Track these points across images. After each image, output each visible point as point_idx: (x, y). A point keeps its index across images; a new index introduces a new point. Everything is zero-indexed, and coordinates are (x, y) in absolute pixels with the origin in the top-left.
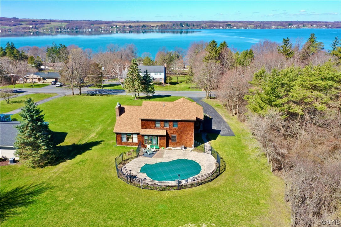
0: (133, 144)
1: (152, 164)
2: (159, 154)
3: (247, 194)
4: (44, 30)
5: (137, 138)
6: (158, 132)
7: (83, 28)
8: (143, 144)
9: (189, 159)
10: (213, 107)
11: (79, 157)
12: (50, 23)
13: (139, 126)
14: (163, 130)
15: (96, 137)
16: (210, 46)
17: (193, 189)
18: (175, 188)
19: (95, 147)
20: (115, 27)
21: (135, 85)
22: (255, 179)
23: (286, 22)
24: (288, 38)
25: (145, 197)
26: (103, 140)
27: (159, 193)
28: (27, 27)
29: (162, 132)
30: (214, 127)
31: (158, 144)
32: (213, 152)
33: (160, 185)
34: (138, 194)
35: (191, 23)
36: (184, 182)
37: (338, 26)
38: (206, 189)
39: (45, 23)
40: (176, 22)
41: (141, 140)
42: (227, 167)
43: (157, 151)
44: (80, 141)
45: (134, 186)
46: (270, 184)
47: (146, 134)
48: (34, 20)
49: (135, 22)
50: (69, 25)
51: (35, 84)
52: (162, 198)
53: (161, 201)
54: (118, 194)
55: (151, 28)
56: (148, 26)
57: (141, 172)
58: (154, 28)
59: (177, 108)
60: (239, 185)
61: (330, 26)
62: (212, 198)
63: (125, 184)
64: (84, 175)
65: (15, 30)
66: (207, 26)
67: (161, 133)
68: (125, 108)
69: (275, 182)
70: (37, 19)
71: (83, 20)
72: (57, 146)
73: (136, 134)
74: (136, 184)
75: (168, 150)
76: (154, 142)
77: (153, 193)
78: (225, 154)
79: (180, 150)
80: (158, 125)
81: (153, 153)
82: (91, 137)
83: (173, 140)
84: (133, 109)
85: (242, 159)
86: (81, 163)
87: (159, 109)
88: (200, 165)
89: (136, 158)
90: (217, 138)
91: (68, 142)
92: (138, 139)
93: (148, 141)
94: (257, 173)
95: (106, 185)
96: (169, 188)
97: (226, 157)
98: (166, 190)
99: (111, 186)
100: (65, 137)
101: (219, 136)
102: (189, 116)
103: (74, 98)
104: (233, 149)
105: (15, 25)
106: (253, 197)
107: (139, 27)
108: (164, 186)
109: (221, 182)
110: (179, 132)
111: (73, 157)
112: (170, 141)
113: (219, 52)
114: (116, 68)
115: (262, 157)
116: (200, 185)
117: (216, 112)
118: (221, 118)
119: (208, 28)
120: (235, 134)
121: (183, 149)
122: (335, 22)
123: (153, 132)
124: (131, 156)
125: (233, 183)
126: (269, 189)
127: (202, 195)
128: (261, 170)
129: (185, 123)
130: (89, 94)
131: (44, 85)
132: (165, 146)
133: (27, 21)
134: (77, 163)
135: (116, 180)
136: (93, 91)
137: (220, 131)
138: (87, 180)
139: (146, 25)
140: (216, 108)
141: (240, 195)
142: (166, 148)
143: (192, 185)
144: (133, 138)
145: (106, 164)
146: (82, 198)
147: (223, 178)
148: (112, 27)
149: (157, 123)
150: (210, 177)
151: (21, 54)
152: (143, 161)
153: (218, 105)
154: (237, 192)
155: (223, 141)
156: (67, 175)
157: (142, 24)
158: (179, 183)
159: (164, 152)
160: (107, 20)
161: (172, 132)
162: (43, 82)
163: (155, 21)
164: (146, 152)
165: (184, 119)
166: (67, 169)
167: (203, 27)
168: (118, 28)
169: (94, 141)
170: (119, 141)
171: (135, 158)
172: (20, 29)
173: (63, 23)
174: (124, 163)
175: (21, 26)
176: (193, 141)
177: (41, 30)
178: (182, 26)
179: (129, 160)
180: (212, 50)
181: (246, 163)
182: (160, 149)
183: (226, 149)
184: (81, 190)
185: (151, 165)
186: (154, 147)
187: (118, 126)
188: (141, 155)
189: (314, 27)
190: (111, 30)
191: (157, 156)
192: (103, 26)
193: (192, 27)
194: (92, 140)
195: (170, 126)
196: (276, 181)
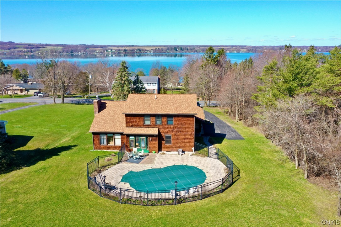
0: (115, 147)
1: (138, 171)
2: (148, 159)
3: (279, 210)
4: (40, 54)
5: (120, 140)
6: (148, 131)
7: (79, 52)
8: (128, 148)
9: (189, 165)
10: (213, 114)
11: (41, 164)
12: (46, 46)
13: (123, 124)
14: (154, 128)
15: (70, 142)
16: (208, 53)
17: (197, 203)
18: (171, 202)
19: (65, 152)
20: (110, 50)
21: (125, 90)
22: (285, 188)
23: (278, 47)
24: (290, 45)
25: (124, 216)
26: (78, 144)
27: (146, 209)
28: (22, 51)
29: (153, 131)
30: (217, 131)
31: (147, 147)
32: (220, 156)
33: (147, 199)
34: (113, 212)
35: (185, 47)
36: (183, 193)
37: (327, 50)
38: (216, 203)
39: (41, 47)
40: (170, 46)
41: (125, 142)
42: (242, 174)
43: (146, 156)
44: (47, 146)
45: (109, 200)
46: (310, 195)
47: (132, 133)
48: (30, 44)
49: (130, 46)
50: (65, 48)
51: (16, 95)
52: (150, 216)
53: (149, 221)
54: (83, 212)
55: (146, 52)
56: (143, 50)
57: (122, 181)
58: (148, 52)
59: (172, 101)
60: (264, 197)
61: (320, 50)
62: (227, 216)
63: (97, 198)
64: (40, 185)
65: (10, 54)
66: (201, 50)
67: (151, 131)
68: (107, 103)
69: (315, 193)
70: (33, 43)
71: (79, 45)
72: (15, 150)
73: (120, 135)
74: (113, 197)
75: (160, 155)
76: (143, 145)
77: (137, 210)
78: (236, 158)
79: (176, 154)
80: (147, 122)
81: (141, 158)
82: (64, 141)
83: (167, 142)
84: (116, 105)
85: (260, 164)
86: (41, 171)
87: (149, 102)
88: (204, 172)
89: (118, 165)
90: (223, 142)
91: (31, 146)
92: (122, 141)
93: (134, 144)
94: (285, 181)
95: (68, 199)
96: (161, 202)
97: (238, 162)
98: (156, 205)
99: (75, 200)
100: (29, 140)
101: (225, 139)
102: (187, 110)
103: (55, 106)
104: (246, 153)
105: (11, 49)
106: (290, 214)
107: (134, 50)
108: (154, 199)
109: (237, 193)
110: (175, 131)
111: (34, 163)
112: (163, 143)
113: (217, 59)
114: (105, 77)
115: (286, 161)
116: (206, 197)
117: (217, 118)
118: (224, 123)
119: (202, 52)
120: (244, 138)
121: (181, 153)
122: (324, 47)
123: (142, 131)
124: (111, 162)
125: (254, 194)
126: (310, 201)
127: (212, 211)
128: (290, 177)
129: (183, 118)
130: (73, 103)
131: (25, 96)
132: (157, 149)
133: (23, 45)
134: (35, 171)
135: (85, 192)
136: (78, 101)
137: (226, 134)
138: (43, 192)
139: (141, 49)
140: (217, 115)
141: (269, 211)
142: (158, 152)
143: (195, 198)
144: (116, 140)
145: (76, 171)
146: (25, 218)
147: (239, 187)
148: (107, 51)
149: (146, 118)
150: (220, 187)
151: (6, 67)
152: (126, 167)
153: (219, 113)
154: (263, 206)
155: (231, 145)
156: (17, 185)
157: (136, 48)
158: (177, 195)
159: (155, 156)
160: (102, 45)
161: (166, 131)
162: (26, 94)
163: (150, 45)
164: (132, 157)
165: (181, 113)
166: (19, 178)
167: (197, 51)
168: (113, 52)
169: (65, 145)
170: (97, 144)
171: (115, 164)
172: (16, 53)
173: (58, 47)
174: (100, 171)
175: (17, 49)
176: (193, 143)
177: (36, 53)
178: (177, 50)
179: (108, 167)
180: (210, 57)
181: (266, 168)
182: (150, 154)
183: (237, 153)
184: (29, 206)
185: (137, 173)
186: (143, 150)
187: (96, 124)
188: (124, 161)
189: (304, 51)
190: (106, 53)
191: (145, 161)
192: (98, 50)
193: (186, 51)
194: (64, 144)
195: (163, 122)
196: (316, 191)
